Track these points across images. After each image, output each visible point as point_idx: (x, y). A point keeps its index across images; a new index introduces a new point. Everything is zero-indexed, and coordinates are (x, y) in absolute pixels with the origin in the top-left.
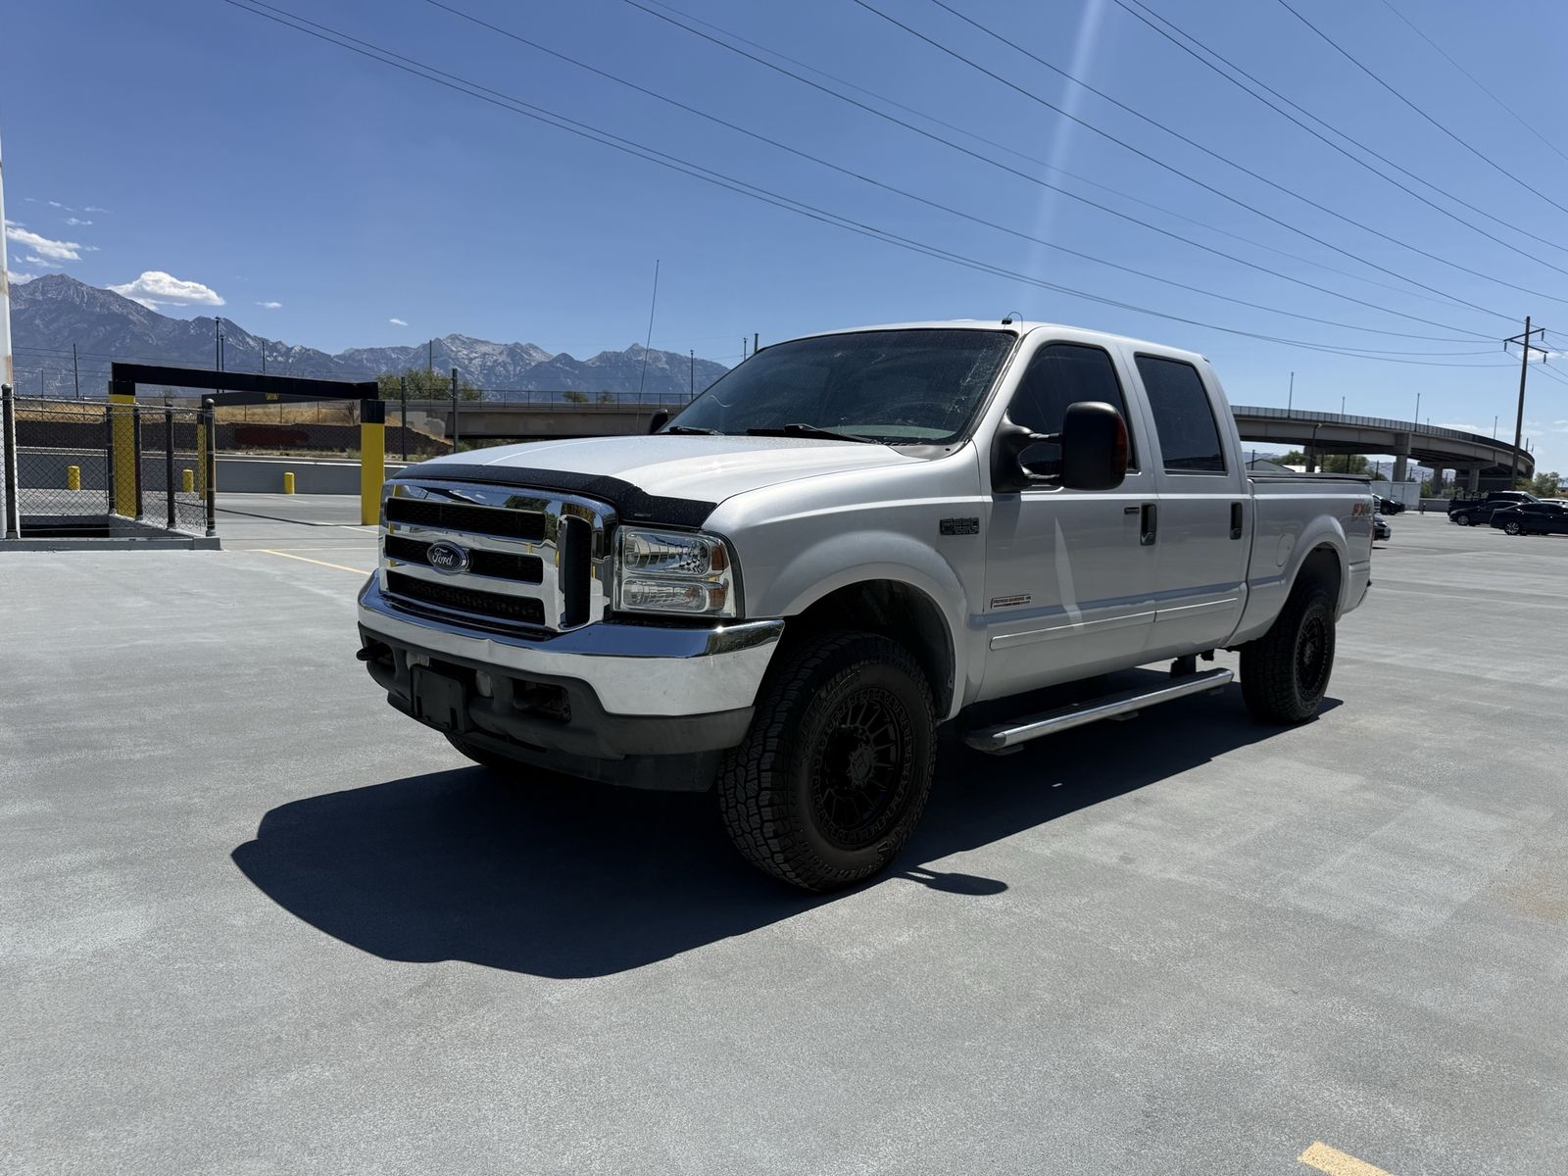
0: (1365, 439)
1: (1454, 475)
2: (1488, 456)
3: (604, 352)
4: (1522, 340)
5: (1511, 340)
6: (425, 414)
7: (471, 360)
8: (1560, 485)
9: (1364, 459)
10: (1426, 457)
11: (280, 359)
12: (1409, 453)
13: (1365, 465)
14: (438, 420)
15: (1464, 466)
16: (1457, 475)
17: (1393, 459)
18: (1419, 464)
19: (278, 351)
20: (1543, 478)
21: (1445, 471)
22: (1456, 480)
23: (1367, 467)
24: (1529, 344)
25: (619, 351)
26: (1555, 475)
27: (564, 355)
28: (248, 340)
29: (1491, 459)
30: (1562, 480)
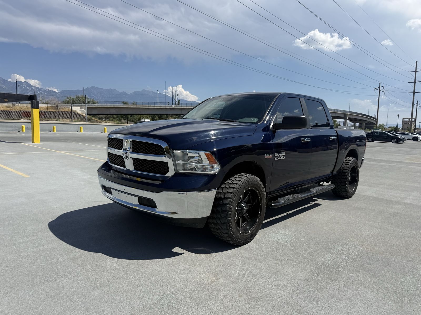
0: (337, 115)
1: (358, 125)
2: (367, 120)
3: (135, 91)
4: (378, 89)
5: (376, 89)
6: (80, 108)
7: (97, 93)
8: (385, 127)
9: (336, 120)
10: (352, 120)
11: (42, 93)
12: (348, 118)
13: (336, 122)
14: (84, 110)
15: (360, 122)
16: (359, 125)
17: (344, 120)
18: (350, 122)
19: (42, 91)
20: (380, 125)
21: (356, 123)
22: (359, 126)
23: (337, 122)
24: (380, 90)
25: (139, 91)
26: (383, 124)
27: (124, 92)
28: (33, 87)
29: (368, 120)
30: (385, 126)
